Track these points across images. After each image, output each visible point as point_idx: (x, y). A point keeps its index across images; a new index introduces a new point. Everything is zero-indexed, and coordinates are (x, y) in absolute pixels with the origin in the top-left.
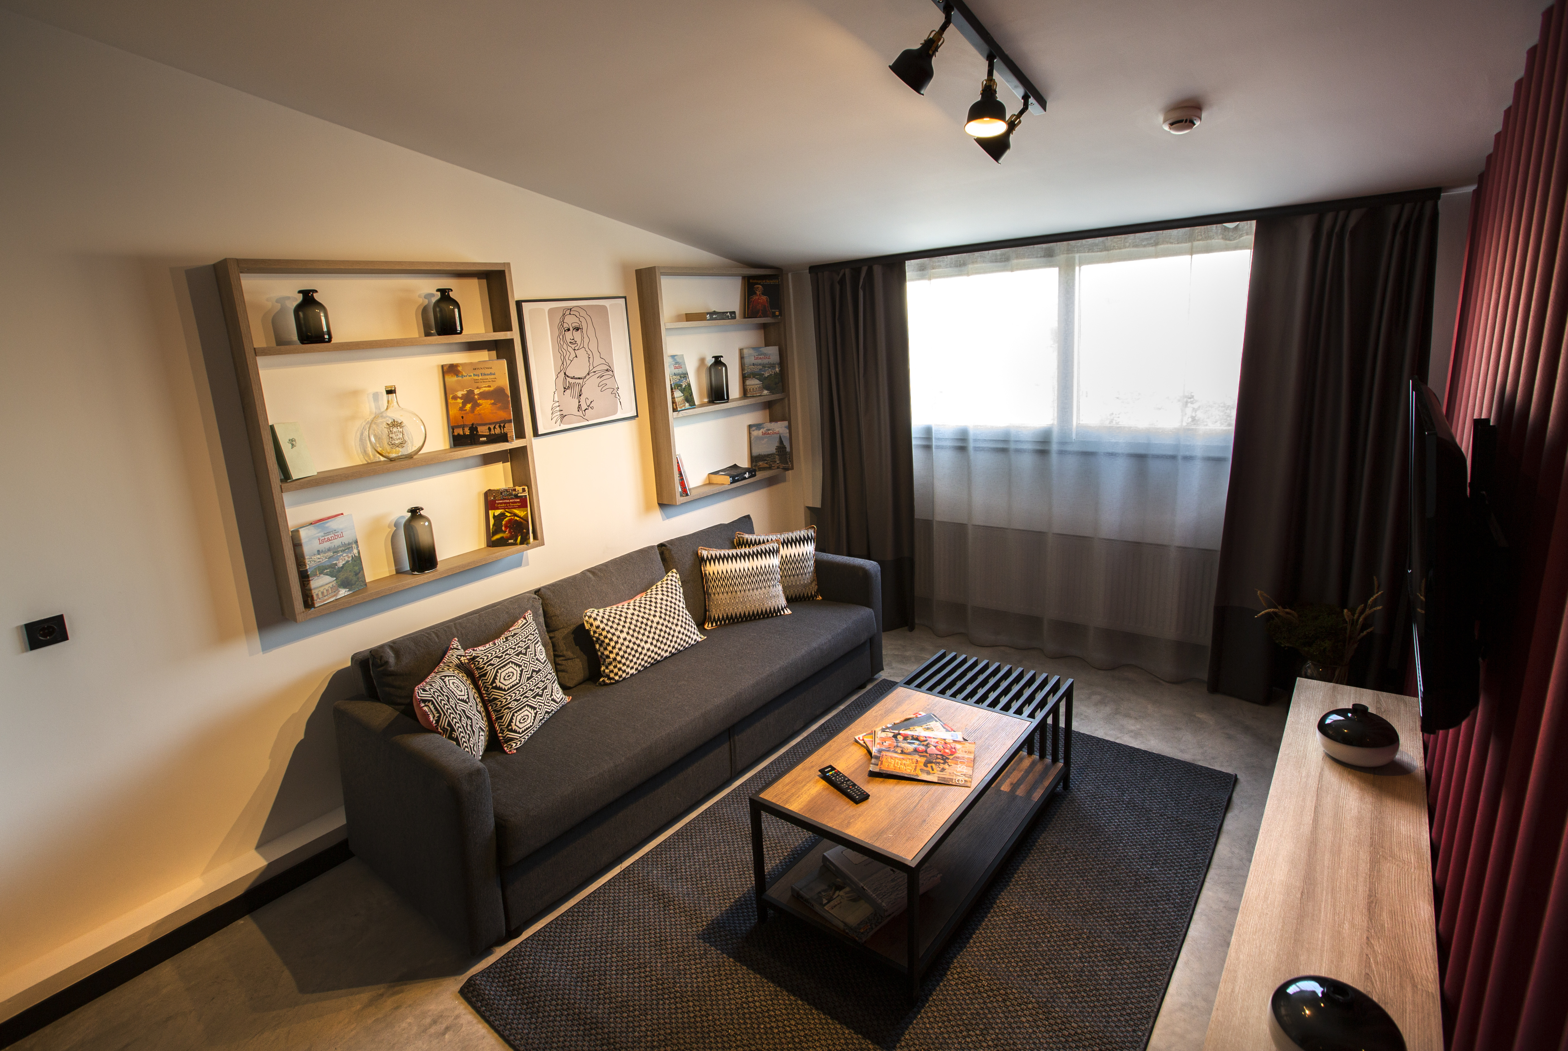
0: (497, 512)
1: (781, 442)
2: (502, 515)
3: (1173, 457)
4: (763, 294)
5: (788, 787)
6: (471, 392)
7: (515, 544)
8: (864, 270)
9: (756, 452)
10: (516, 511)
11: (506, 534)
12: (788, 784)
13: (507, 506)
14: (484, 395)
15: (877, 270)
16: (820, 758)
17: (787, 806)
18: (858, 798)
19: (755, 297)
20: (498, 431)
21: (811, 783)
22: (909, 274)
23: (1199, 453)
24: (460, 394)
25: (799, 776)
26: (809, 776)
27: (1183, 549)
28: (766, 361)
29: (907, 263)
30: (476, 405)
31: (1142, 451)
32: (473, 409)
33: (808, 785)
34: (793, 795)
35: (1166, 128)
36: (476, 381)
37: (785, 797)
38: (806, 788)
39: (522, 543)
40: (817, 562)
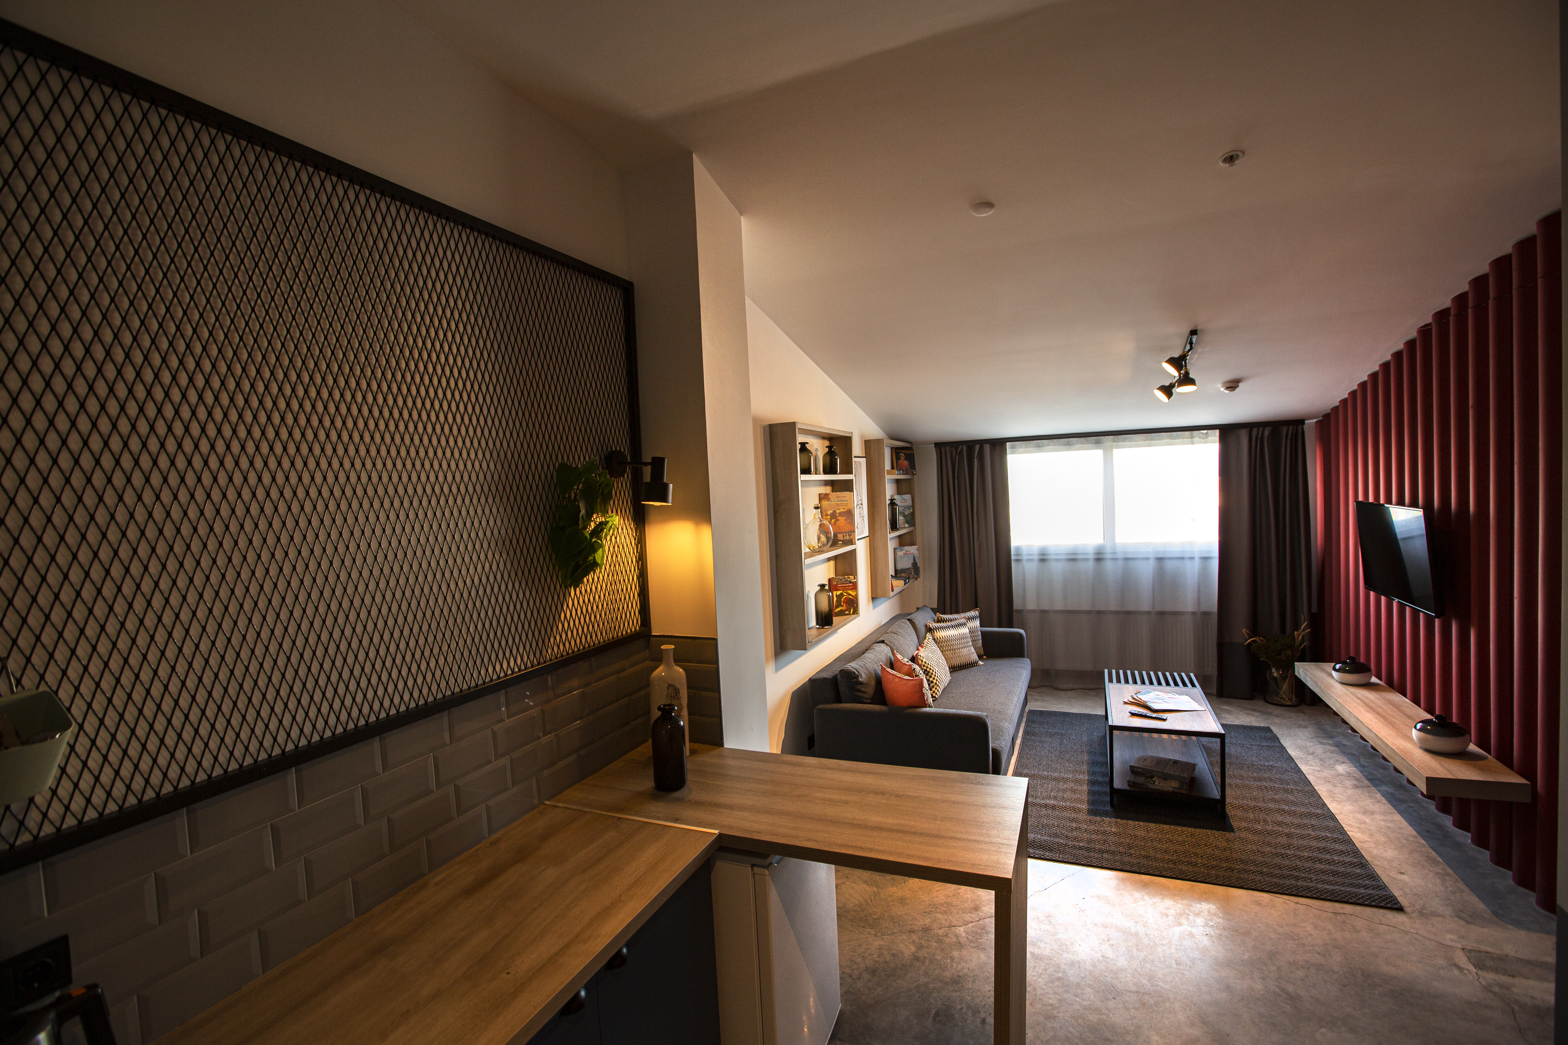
0: (839, 593)
1: (914, 560)
2: (842, 594)
3: (1182, 558)
4: (906, 459)
6: (834, 512)
7: (849, 614)
8: (977, 447)
9: (899, 567)
10: (850, 592)
11: (844, 608)
13: (844, 589)
14: (841, 514)
15: (987, 447)
19: (900, 462)
20: (848, 538)
22: (1008, 450)
23: (1197, 556)
24: (829, 512)
27: (1194, 613)
28: (905, 504)
29: (1008, 444)
30: (837, 520)
31: (1161, 556)
32: (835, 522)
35: (1222, 389)
36: (838, 505)
39: (854, 613)
40: (983, 633)
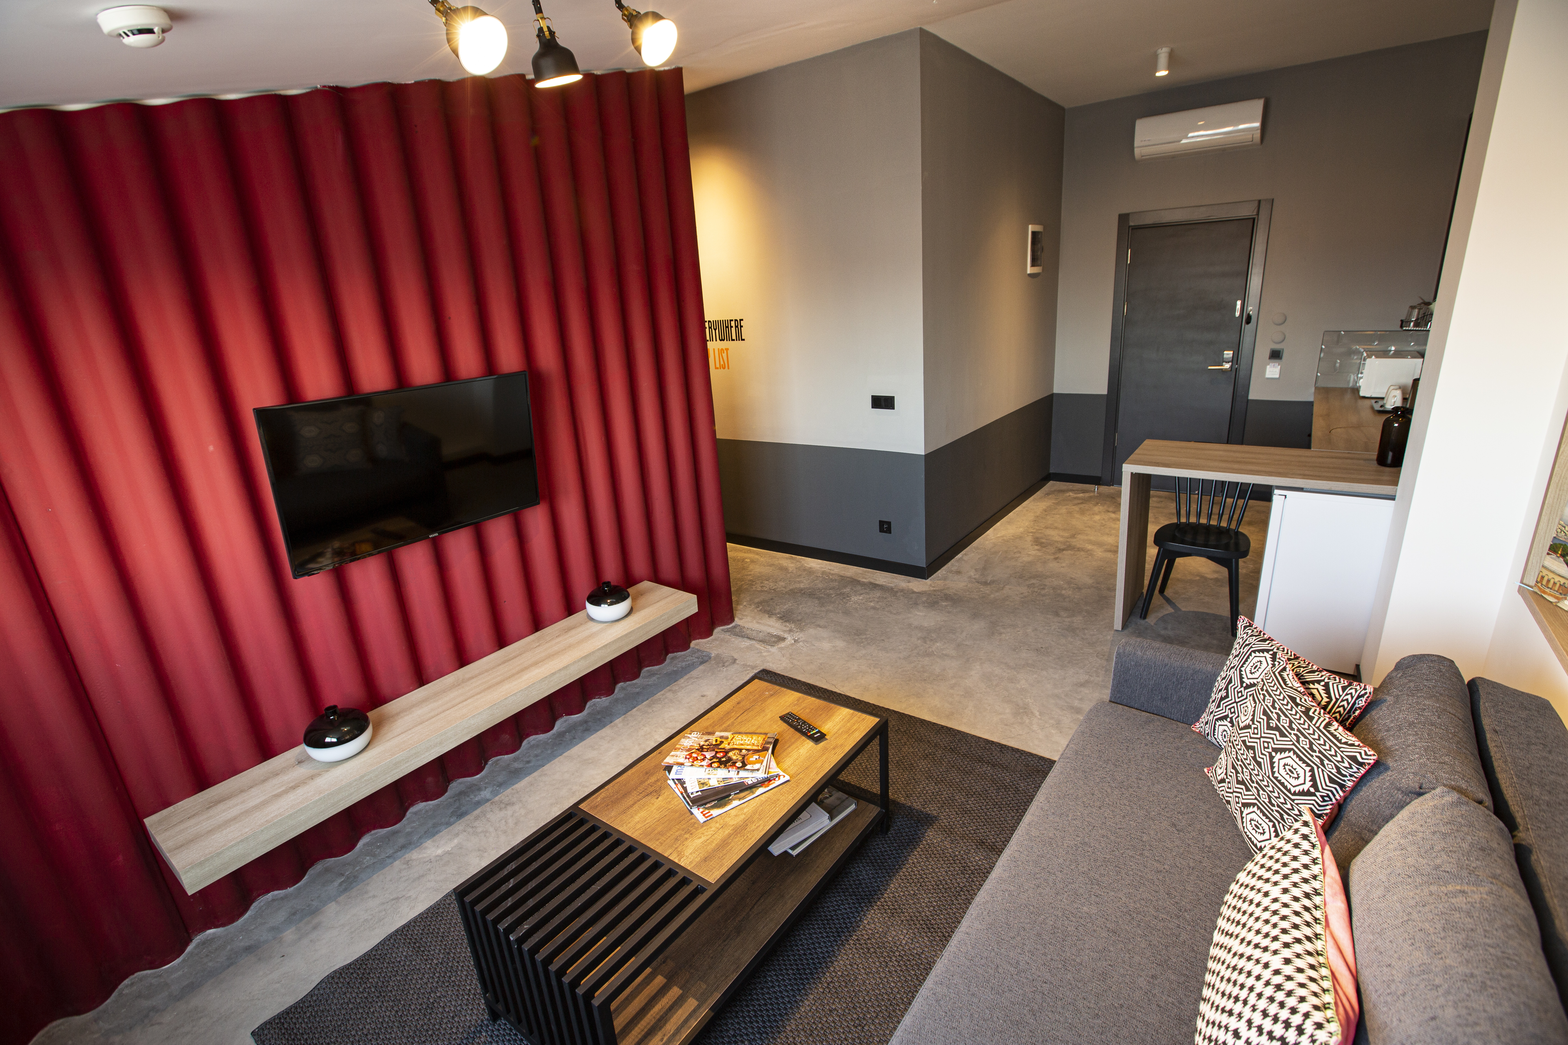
5: (855, 727)
12: (856, 730)
16: (827, 759)
17: (852, 711)
18: (789, 719)
21: (833, 732)
25: (846, 739)
26: (836, 739)
33: (835, 730)
34: (848, 721)
37: (855, 718)
38: (838, 727)
